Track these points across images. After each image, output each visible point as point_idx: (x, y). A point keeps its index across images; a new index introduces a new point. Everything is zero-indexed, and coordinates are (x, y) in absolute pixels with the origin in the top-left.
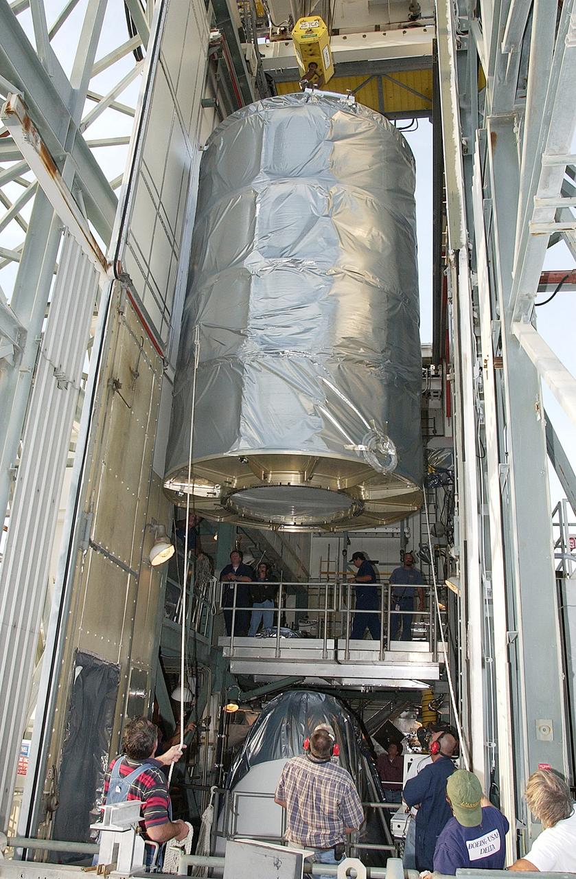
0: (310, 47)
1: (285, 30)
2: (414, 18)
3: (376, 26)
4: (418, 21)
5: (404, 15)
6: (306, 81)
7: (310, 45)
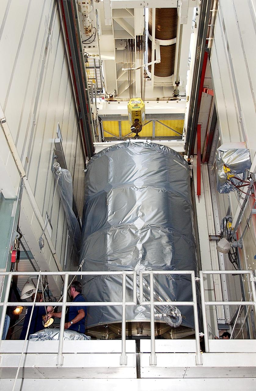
0: (137, 113)
1: (112, 96)
2: (175, 96)
3: (157, 98)
4: (178, 97)
5: (171, 94)
6: (134, 128)
7: (136, 112)
